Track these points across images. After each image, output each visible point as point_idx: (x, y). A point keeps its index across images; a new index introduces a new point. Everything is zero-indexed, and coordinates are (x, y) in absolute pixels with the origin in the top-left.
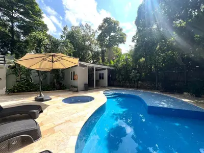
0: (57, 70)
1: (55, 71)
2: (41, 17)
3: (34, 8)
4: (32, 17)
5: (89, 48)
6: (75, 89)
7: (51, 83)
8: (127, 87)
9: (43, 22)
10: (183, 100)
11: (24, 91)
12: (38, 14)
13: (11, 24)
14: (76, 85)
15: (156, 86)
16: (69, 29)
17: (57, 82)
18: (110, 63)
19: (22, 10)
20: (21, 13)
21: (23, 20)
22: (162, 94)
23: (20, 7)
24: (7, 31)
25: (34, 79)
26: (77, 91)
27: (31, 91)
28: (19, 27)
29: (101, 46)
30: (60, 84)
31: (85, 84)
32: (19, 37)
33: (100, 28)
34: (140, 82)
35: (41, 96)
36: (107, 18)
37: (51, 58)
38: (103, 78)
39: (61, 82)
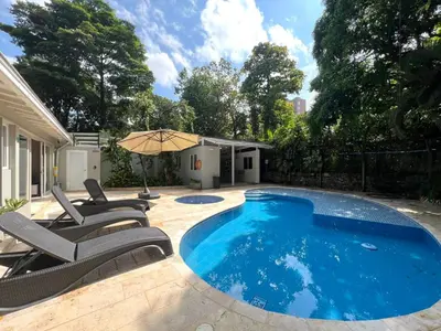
0: (168, 154)
1: (166, 155)
2: (144, 59)
3: (132, 45)
4: (130, 62)
5: (226, 107)
6: (196, 184)
7: (159, 174)
8: (300, 185)
9: (145, 68)
10: (399, 210)
11: (123, 186)
12: (139, 54)
13: (99, 77)
14: (198, 179)
15: (360, 184)
16: (190, 74)
17: (169, 172)
18: (267, 137)
19: (115, 52)
20: (114, 57)
21: (117, 69)
22: (366, 199)
23: (113, 47)
24: (94, 90)
25: (135, 167)
26: (200, 189)
27: (131, 186)
28: (110, 80)
29: (252, 101)
30: (174, 176)
31: (214, 178)
32: (110, 97)
33: (247, 66)
34: (326, 175)
35: (146, 191)
36: (261, 45)
37: (159, 135)
38: (251, 167)
39: (174, 172)
